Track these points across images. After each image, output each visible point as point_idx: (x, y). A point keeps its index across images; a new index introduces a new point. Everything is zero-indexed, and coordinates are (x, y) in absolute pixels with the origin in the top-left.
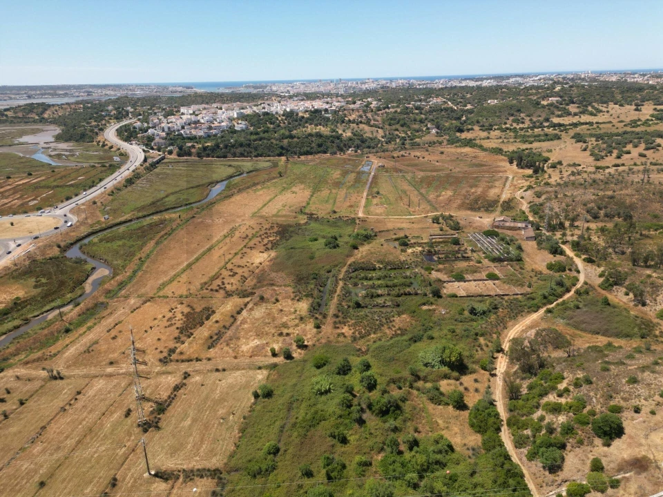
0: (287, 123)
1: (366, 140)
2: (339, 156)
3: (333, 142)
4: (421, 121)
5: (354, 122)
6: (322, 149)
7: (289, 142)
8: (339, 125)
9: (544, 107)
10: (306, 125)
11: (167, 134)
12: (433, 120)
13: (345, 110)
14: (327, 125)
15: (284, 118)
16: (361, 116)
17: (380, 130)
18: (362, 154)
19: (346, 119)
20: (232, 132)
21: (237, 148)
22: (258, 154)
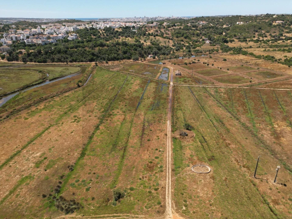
0: (105, 36)
1: (162, 49)
2: (140, 62)
3: (136, 50)
4: (198, 35)
5: (152, 35)
6: (127, 55)
7: (99, 49)
8: (142, 37)
9: (275, 26)
10: (119, 37)
11: (14, 42)
12: (205, 34)
13: (146, 27)
14: (133, 37)
15: (104, 32)
16: (157, 31)
17: (171, 41)
18: (159, 60)
19: (147, 33)
20: (65, 41)
21: (55, 54)
22: (73, 60)
